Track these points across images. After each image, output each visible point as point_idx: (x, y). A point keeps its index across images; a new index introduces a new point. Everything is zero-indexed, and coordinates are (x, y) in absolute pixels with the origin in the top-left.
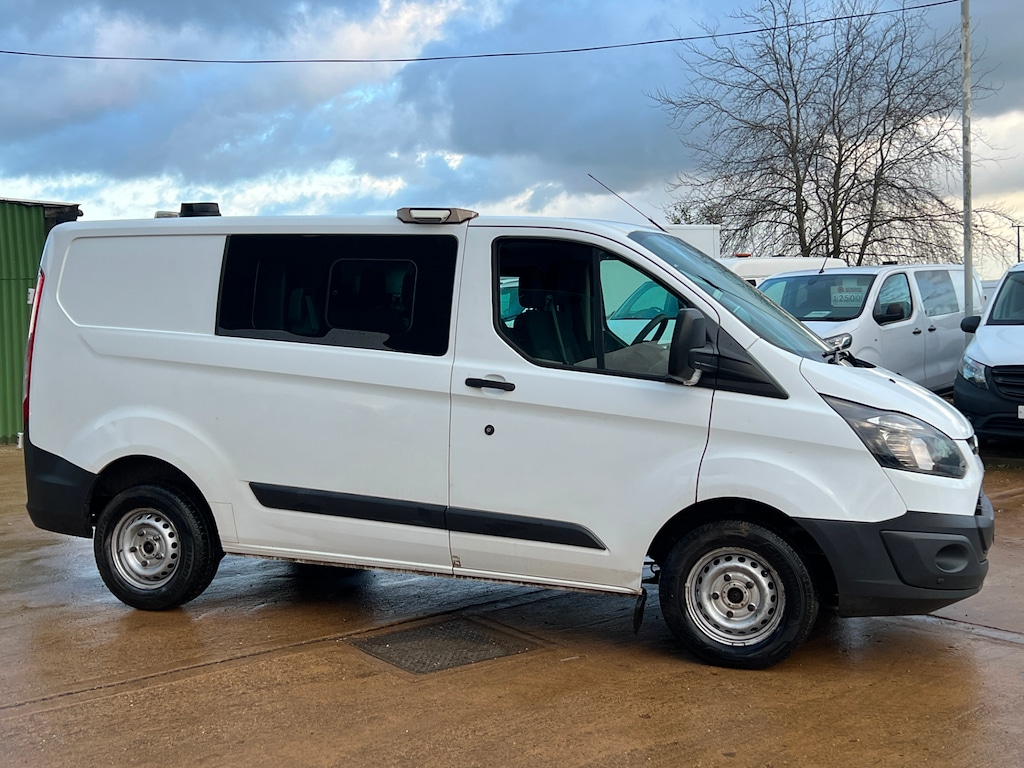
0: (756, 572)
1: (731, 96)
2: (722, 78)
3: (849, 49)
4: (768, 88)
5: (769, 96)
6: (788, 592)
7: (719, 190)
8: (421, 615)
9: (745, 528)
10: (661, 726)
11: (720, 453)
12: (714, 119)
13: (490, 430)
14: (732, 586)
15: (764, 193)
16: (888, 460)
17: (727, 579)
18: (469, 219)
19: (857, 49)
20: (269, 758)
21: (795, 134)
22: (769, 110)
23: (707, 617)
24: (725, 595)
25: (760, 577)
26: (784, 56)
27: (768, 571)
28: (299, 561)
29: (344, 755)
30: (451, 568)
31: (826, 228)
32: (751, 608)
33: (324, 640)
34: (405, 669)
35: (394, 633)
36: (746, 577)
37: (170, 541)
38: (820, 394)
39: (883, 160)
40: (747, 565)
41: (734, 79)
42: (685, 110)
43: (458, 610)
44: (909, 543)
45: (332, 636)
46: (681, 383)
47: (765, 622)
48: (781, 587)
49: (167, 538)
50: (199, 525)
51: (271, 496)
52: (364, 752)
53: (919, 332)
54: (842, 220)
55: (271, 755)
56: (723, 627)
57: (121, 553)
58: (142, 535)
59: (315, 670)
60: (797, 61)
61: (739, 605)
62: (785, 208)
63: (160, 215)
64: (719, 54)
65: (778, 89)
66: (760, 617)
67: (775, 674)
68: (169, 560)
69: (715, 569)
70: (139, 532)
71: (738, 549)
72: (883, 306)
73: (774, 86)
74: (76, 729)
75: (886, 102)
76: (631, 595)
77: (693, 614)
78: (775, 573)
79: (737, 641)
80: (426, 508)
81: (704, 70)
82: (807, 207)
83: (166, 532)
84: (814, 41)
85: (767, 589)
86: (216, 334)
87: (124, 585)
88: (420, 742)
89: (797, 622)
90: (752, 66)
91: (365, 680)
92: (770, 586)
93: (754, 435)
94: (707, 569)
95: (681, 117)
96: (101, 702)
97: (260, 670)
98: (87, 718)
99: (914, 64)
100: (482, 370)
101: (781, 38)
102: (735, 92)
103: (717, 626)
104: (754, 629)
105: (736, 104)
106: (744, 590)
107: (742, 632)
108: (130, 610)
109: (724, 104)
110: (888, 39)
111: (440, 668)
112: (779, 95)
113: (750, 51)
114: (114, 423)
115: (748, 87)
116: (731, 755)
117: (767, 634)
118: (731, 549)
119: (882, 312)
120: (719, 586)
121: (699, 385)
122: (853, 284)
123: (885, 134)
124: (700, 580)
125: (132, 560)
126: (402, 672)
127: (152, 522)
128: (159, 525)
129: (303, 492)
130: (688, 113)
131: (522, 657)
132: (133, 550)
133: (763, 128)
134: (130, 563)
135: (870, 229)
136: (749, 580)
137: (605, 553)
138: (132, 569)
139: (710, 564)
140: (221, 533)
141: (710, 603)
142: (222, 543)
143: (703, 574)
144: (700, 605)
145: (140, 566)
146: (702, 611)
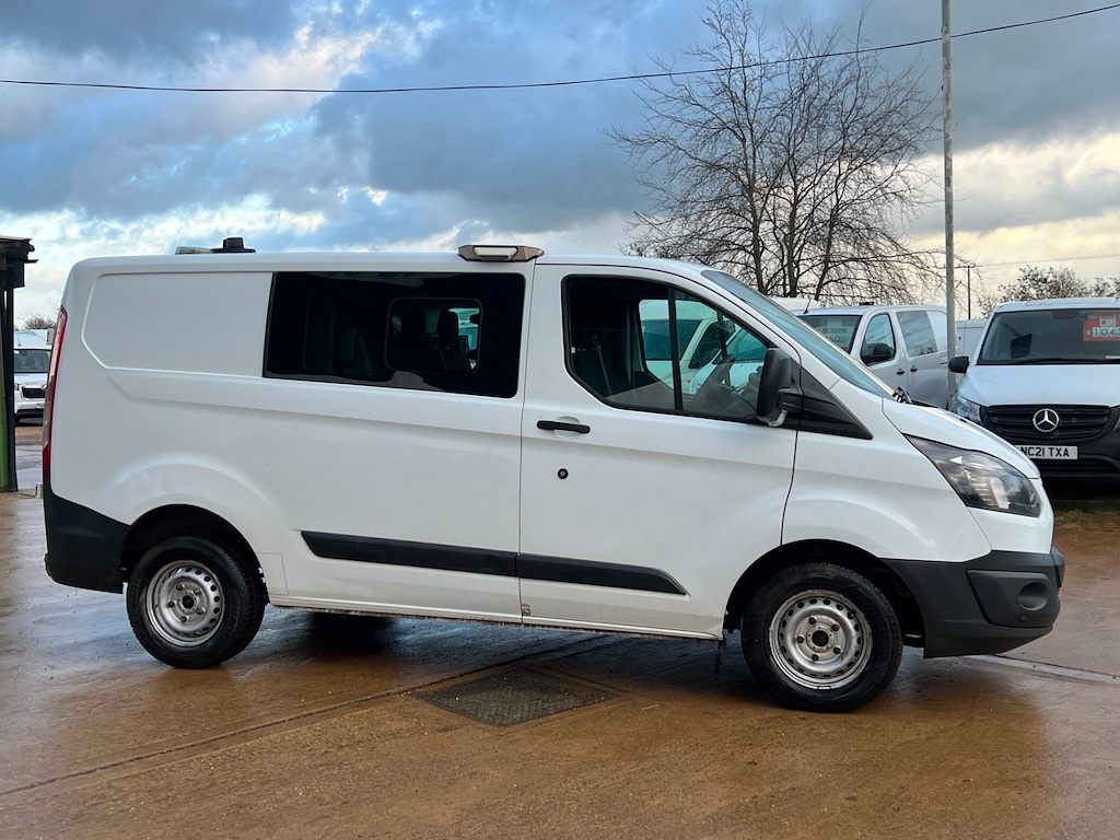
0: (842, 614)
1: (688, 134)
2: (678, 115)
3: (803, 89)
4: (724, 126)
5: (725, 134)
6: (875, 634)
7: (676, 230)
8: (480, 667)
9: (831, 571)
10: (771, 772)
11: (804, 494)
12: (671, 157)
13: (563, 474)
14: (817, 629)
15: (719, 234)
16: (973, 500)
17: (812, 622)
18: (536, 257)
19: (812, 89)
20: (382, 818)
21: (751, 172)
22: (725, 148)
23: (791, 661)
24: (810, 638)
25: (846, 619)
26: (740, 94)
27: (854, 612)
28: (353, 613)
29: (459, 812)
30: (520, 616)
31: (783, 268)
32: (836, 651)
33: (388, 694)
34: (485, 722)
35: (457, 686)
36: (831, 620)
37: (212, 595)
38: (904, 434)
39: (838, 201)
40: (832, 608)
41: (691, 117)
42: (642, 148)
43: (515, 660)
44: (994, 582)
45: (396, 690)
46: (766, 425)
47: (850, 665)
48: (867, 628)
49: (209, 591)
50: (245, 577)
51: (325, 545)
52: (479, 808)
53: (902, 373)
54: (800, 260)
55: (382, 814)
56: (808, 670)
57: (157, 609)
58: (180, 589)
59: (394, 726)
60: (752, 99)
61: (825, 648)
62: (742, 248)
63: (182, 251)
64: (676, 91)
65: (735, 128)
66: (846, 660)
67: (862, 717)
68: (211, 615)
69: (799, 613)
70: (177, 585)
71: (824, 591)
72: (869, 346)
73: (730, 125)
74: (163, 796)
75: (841, 143)
76: (711, 640)
77: (779, 660)
78: (861, 615)
79: (823, 684)
80: (496, 555)
81: (660, 108)
82: (764, 248)
83: (208, 585)
84: (769, 79)
85: (853, 632)
86: (264, 376)
87: (161, 642)
88: (533, 797)
89: (885, 664)
90: (708, 104)
91: (449, 734)
92: (856, 628)
93: (839, 476)
94: (791, 613)
95: (637, 155)
96: (178, 766)
97: (335, 728)
98: (169, 784)
99: (870, 105)
100: (554, 413)
101: (737, 76)
102: (692, 130)
103: (801, 670)
104: (840, 672)
105: (693, 142)
106: (829, 633)
107: (827, 676)
108: (167, 669)
109: (680, 143)
110: (843, 79)
111: (522, 720)
112: (736, 134)
113: (706, 88)
114: (149, 471)
115: (705, 125)
116: (854, 799)
117: (853, 676)
118: (817, 592)
119: (870, 353)
120: (804, 629)
121: (783, 426)
122: (838, 325)
123: (840, 175)
124: (784, 624)
125: (169, 615)
126: (481, 725)
127: (192, 574)
128: (201, 578)
129: (361, 541)
130: (644, 151)
131: (603, 708)
132: (171, 605)
133: (720, 167)
134: (167, 619)
135: (826, 270)
136: (835, 622)
137: (686, 598)
138: (170, 625)
139: (795, 607)
140: (269, 585)
141: (793, 646)
142: (270, 595)
143: (786, 618)
144: (784, 650)
145: (179, 622)
146: (786, 655)
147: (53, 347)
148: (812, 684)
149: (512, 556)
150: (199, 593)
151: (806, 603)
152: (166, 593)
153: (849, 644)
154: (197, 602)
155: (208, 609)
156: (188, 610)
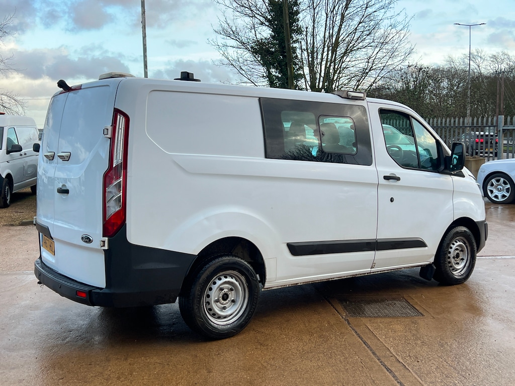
6: (471, 251)
9: (463, 229)
13: (392, 200)
14: (457, 252)
23: (452, 267)
24: (455, 257)
27: (466, 243)
28: (300, 284)
30: (370, 269)
32: (462, 259)
40: (461, 243)
51: (296, 249)
58: (222, 290)
61: (458, 259)
66: (465, 261)
69: (454, 247)
80: (368, 241)
83: (238, 284)
86: (267, 158)
92: (467, 249)
106: (460, 253)
117: (467, 268)
118: (457, 238)
120: (454, 253)
124: (449, 252)
129: (316, 244)
132: (217, 301)
136: (461, 249)
137: (427, 248)
138: (218, 314)
139: (452, 245)
140: (267, 277)
141: (453, 260)
142: (266, 283)
143: (450, 250)
144: (450, 262)
145: (221, 311)
146: (449, 265)
147: (112, 139)
148: (456, 274)
149: (375, 241)
150: (231, 290)
151: (455, 243)
152: (214, 294)
153: (465, 256)
154: (230, 296)
155: (239, 298)
156: (225, 302)
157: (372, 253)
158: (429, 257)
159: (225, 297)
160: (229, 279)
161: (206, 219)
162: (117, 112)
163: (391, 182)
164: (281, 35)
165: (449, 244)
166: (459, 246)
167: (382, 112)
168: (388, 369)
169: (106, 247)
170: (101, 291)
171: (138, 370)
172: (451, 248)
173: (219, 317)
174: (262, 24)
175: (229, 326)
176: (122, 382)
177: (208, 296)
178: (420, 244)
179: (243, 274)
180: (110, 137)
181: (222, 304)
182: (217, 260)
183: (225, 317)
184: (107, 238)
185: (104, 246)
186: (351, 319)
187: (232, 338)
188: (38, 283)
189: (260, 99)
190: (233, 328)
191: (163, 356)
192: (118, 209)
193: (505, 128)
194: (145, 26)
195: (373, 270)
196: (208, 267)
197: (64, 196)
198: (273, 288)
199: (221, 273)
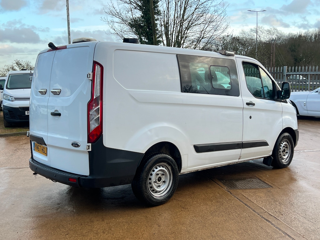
13: (250, 117)
24: (283, 151)
25: (288, 145)
30: (238, 160)
32: (287, 153)
51: (199, 149)
71: (286, 139)
80: (238, 143)
85: (289, 148)
86: (181, 92)
100: (248, 100)
106: (285, 149)
124: (280, 149)
137: (268, 146)
138: (156, 190)
139: (281, 144)
140: (183, 166)
141: (282, 153)
142: (182, 170)
143: (280, 147)
144: (280, 155)
145: (157, 188)
146: (280, 156)
147: (93, 81)
148: (284, 162)
149: (241, 143)
150: (163, 175)
151: (283, 143)
152: (154, 178)
153: (288, 151)
154: (162, 178)
155: (167, 180)
156: (159, 182)
157: (240, 150)
158: (269, 151)
159: (160, 179)
160: (162, 168)
161: (150, 131)
162: (95, 63)
163: (250, 107)
164: (148, 15)
165: (280, 144)
166: (285, 145)
167: (244, 63)
168: (267, 220)
169: (90, 150)
170: (86, 178)
171: (113, 227)
172: (281, 146)
173: (156, 192)
174: (136, 8)
175: (162, 197)
176: (107, 235)
177: (150, 179)
178: (265, 144)
179: (169, 164)
180: (91, 79)
181: (158, 184)
182: (155, 156)
183: (160, 192)
184: (91, 144)
185: (89, 149)
186: (231, 191)
187: (164, 205)
188: (34, 174)
189: (177, 55)
190: (164, 199)
191: (126, 218)
192: (97, 125)
193: (287, 74)
194: (68, 8)
195: (240, 160)
196: (150, 161)
197: (57, 117)
198: (185, 173)
199: (157, 165)
